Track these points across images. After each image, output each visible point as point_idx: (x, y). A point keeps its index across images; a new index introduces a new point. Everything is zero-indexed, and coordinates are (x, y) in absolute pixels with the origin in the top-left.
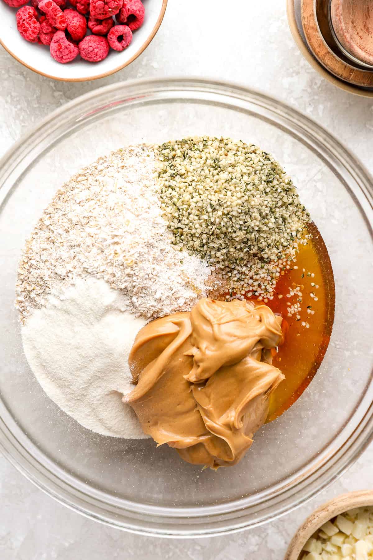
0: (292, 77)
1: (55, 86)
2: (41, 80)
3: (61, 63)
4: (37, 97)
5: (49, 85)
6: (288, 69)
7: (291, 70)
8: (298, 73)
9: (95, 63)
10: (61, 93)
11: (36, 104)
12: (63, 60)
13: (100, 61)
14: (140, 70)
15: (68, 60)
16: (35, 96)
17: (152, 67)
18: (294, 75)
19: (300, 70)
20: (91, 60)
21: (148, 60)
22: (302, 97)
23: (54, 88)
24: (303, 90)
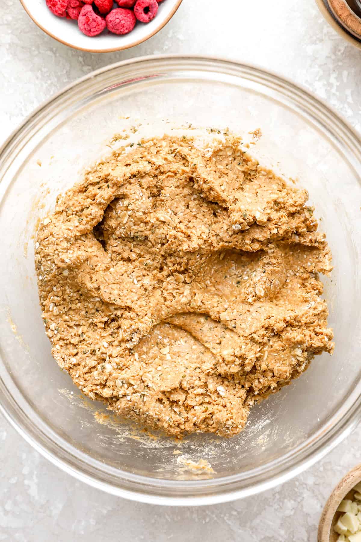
0: (316, 44)
1: (84, 61)
2: (70, 55)
3: (89, 36)
4: (67, 72)
5: (78, 60)
6: (311, 37)
7: (315, 38)
8: (321, 40)
9: (122, 35)
10: (90, 68)
11: (65, 79)
12: (91, 33)
13: (126, 34)
14: (167, 43)
15: (96, 33)
16: (65, 72)
17: (178, 39)
18: (318, 42)
19: (324, 38)
20: (117, 33)
21: (174, 33)
22: (326, 64)
23: (83, 63)
24: (327, 57)
